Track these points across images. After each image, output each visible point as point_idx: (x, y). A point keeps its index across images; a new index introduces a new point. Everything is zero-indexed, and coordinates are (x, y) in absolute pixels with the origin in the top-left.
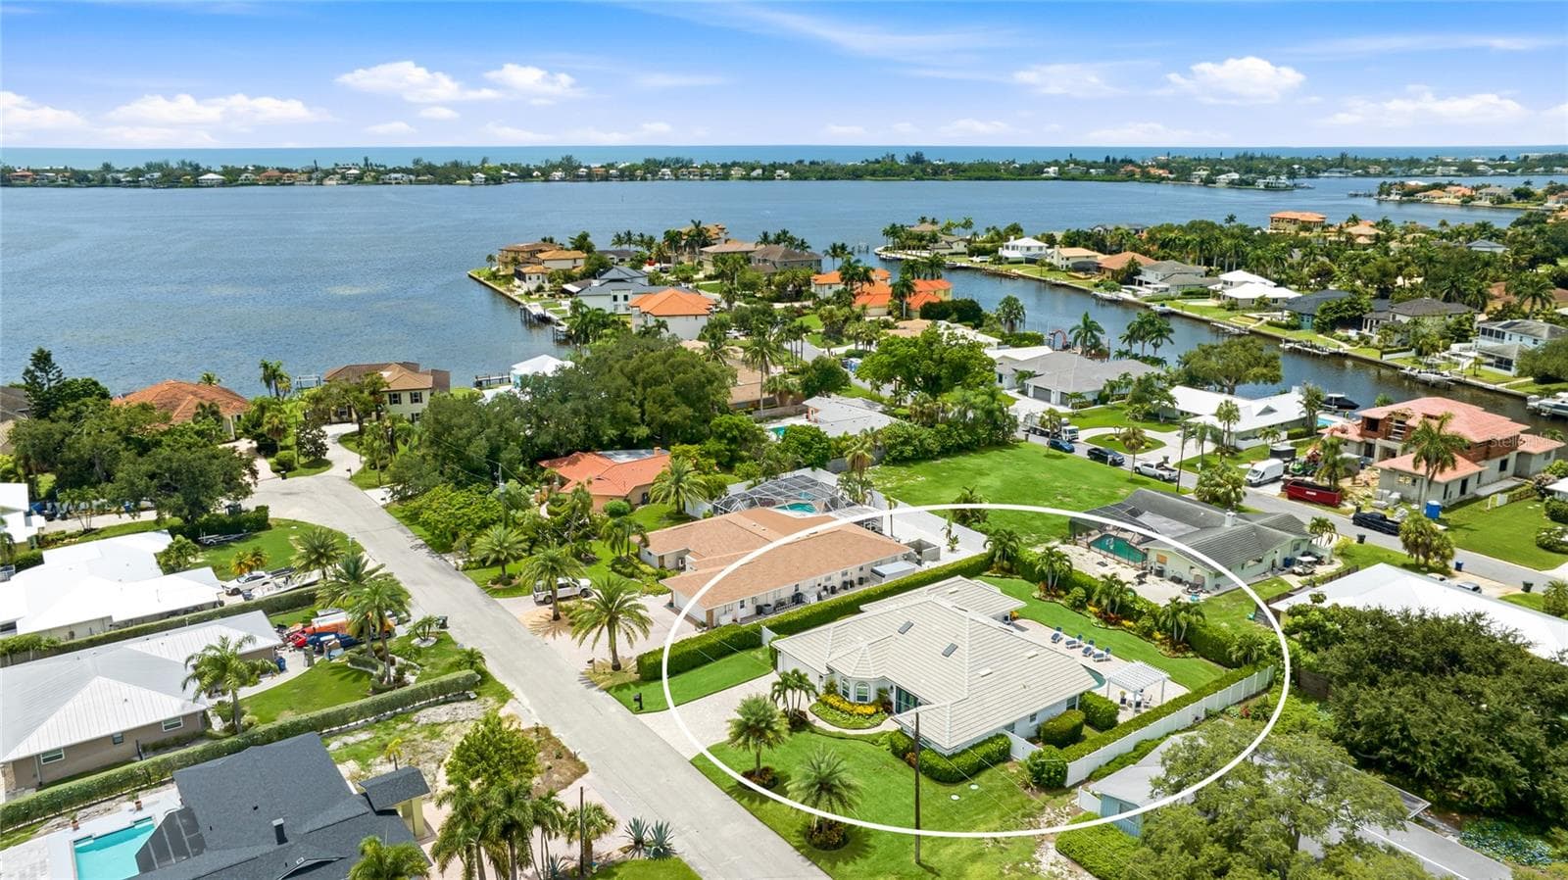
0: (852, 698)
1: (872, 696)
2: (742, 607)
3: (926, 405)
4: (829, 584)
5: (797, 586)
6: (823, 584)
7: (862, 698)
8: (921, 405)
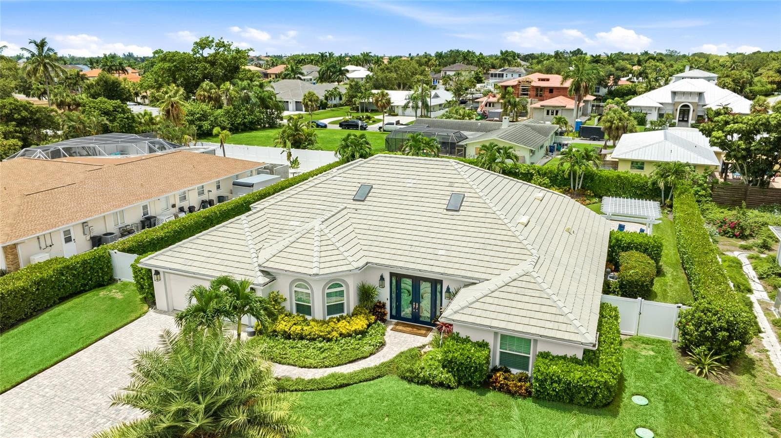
0: (319, 311)
1: (351, 301)
2: (68, 240)
3: (213, 91)
4: (186, 205)
5: (145, 207)
6: (179, 204)
7: (335, 309)
8: (208, 92)
